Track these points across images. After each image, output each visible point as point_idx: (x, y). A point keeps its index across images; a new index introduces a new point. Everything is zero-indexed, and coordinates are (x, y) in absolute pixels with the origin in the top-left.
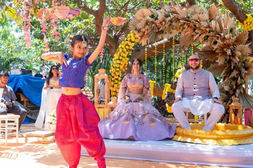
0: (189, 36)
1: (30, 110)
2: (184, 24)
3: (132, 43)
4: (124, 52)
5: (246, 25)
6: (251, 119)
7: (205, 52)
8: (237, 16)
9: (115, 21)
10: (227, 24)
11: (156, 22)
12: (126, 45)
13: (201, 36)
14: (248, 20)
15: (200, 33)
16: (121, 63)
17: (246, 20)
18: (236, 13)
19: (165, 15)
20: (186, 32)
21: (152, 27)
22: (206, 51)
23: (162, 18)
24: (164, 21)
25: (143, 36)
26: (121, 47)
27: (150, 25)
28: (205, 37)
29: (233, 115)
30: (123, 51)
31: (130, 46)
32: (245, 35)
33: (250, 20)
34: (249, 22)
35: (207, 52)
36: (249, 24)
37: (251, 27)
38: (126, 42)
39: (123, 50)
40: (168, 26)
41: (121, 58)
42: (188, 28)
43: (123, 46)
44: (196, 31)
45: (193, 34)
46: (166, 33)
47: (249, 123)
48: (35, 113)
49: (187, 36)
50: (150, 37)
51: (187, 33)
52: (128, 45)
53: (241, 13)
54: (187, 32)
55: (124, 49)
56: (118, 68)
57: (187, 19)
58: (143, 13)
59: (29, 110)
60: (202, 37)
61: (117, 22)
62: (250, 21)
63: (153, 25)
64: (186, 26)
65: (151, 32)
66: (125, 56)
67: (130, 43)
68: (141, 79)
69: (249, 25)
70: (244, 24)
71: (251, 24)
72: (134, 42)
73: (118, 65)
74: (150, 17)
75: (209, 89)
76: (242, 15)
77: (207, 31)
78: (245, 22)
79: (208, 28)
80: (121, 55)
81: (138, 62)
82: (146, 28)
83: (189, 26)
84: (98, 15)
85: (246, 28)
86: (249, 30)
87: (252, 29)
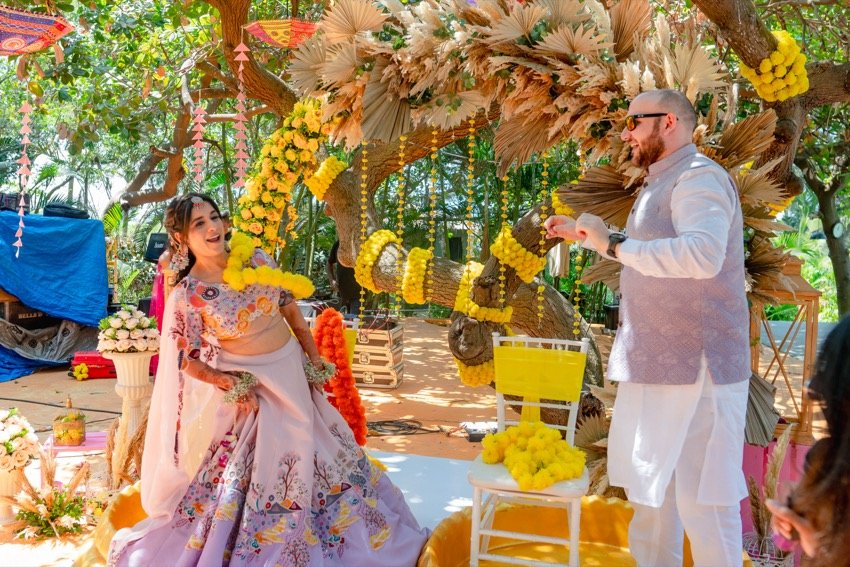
0: (531, 117)
1: (24, 330)
2: (511, 70)
3: (310, 140)
4: (280, 173)
5: (769, 78)
6: (763, 488)
7: (592, 190)
8: (734, 40)
9: (281, 32)
10: (686, 77)
11: (397, 56)
12: (287, 148)
13: (577, 122)
14: (778, 58)
15: (573, 110)
16: (269, 218)
17: (769, 57)
18: (732, 27)
19: (436, 28)
20: (518, 102)
21: (383, 80)
22: (596, 185)
23: (422, 42)
24: (431, 53)
25: (347, 114)
26: (267, 154)
27: (375, 68)
28: (593, 125)
30: (275, 171)
31: (301, 150)
32: (760, 128)
33: (786, 59)
34: (783, 64)
35: (600, 189)
36: (781, 72)
37: (788, 86)
38: (288, 135)
39: (277, 168)
40: (447, 76)
41: (267, 198)
42: (525, 87)
43: (276, 151)
44: (561, 101)
45: (546, 110)
46: (439, 104)
47: (753, 504)
48: (46, 338)
49: (522, 117)
50: (370, 124)
51: (521, 109)
52: (294, 147)
53: (752, 27)
55: (280, 161)
56: (259, 236)
57: (524, 48)
58: (349, 18)
59: (21, 332)
60: (583, 128)
61: (288, 37)
62: (788, 64)
63: (386, 71)
64: (518, 80)
65: (379, 101)
66: (283, 191)
67: (300, 142)
69: (784, 78)
70: (759, 73)
71: (791, 74)
72: (316, 136)
73: (259, 225)
74: (376, 34)
76: (755, 37)
77: (602, 102)
78: (766, 66)
79: (606, 91)
80: (269, 187)
83: (529, 80)
85: (770, 90)
86: (783, 97)
87: (795, 92)
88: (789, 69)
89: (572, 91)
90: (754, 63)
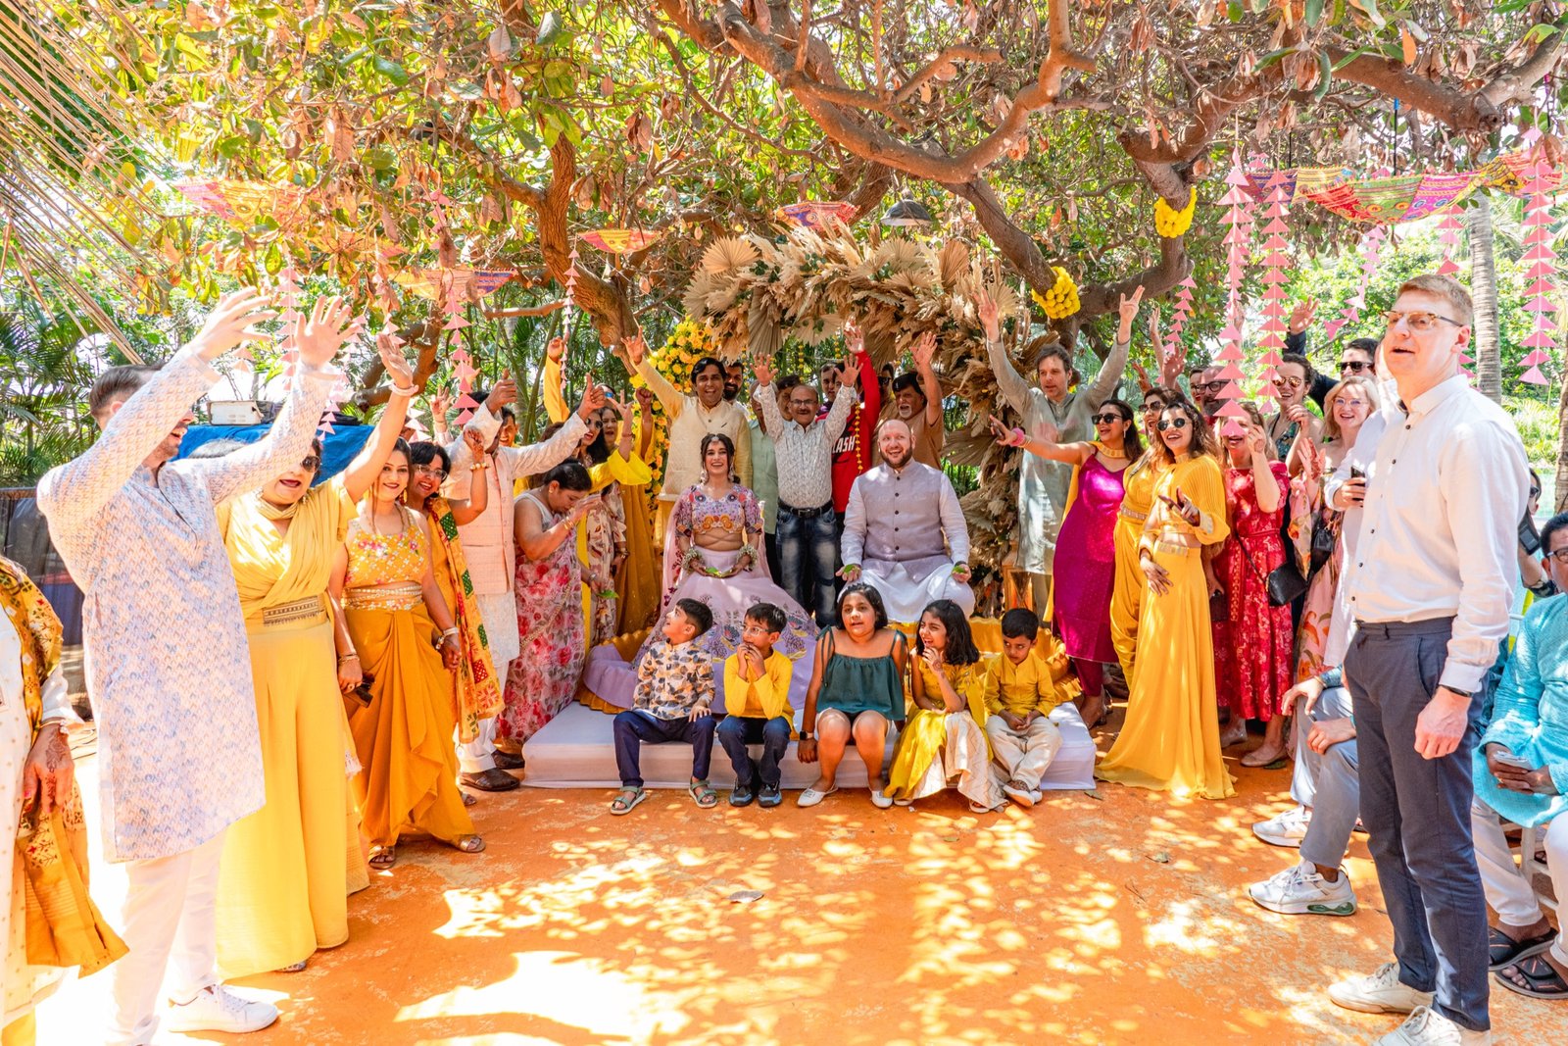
0: (881, 337)
2: (864, 300)
5: (1053, 303)
8: (1027, 276)
9: (619, 241)
11: (773, 288)
12: (673, 364)
14: (1057, 288)
17: (1052, 288)
18: (1025, 267)
19: (802, 266)
21: (761, 307)
23: (792, 276)
24: (800, 285)
25: (729, 334)
27: (754, 298)
29: (1012, 584)
33: (1063, 288)
34: (1061, 292)
36: (1061, 298)
37: (1066, 308)
38: (673, 352)
40: (813, 303)
42: (877, 312)
44: (904, 324)
45: (892, 330)
46: (806, 324)
50: (755, 344)
51: (874, 329)
52: (680, 363)
53: (1040, 267)
54: (875, 322)
57: (874, 282)
58: (726, 254)
62: (1065, 292)
63: (764, 300)
64: (870, 308)
65: (759, 325)
67: (684, 356)
68: (736, 502)
69: (1063, 302)
70: (1046, 299)
71: (1068, 299)
72: (698, 351)
74: (752, 269)
75: (940, 523)
76: (1043, 275)
78: (1050, 294)
79: (939, 317)
81: (721, 445)
82: (741, 311)
83: (879, 308)
84: (551, 208)
85: (1053, 311)
86: (1063, 316)
87: (1070, 313)
88: (1066, 296)
89: (913, 317)
90: (1042, 292)
